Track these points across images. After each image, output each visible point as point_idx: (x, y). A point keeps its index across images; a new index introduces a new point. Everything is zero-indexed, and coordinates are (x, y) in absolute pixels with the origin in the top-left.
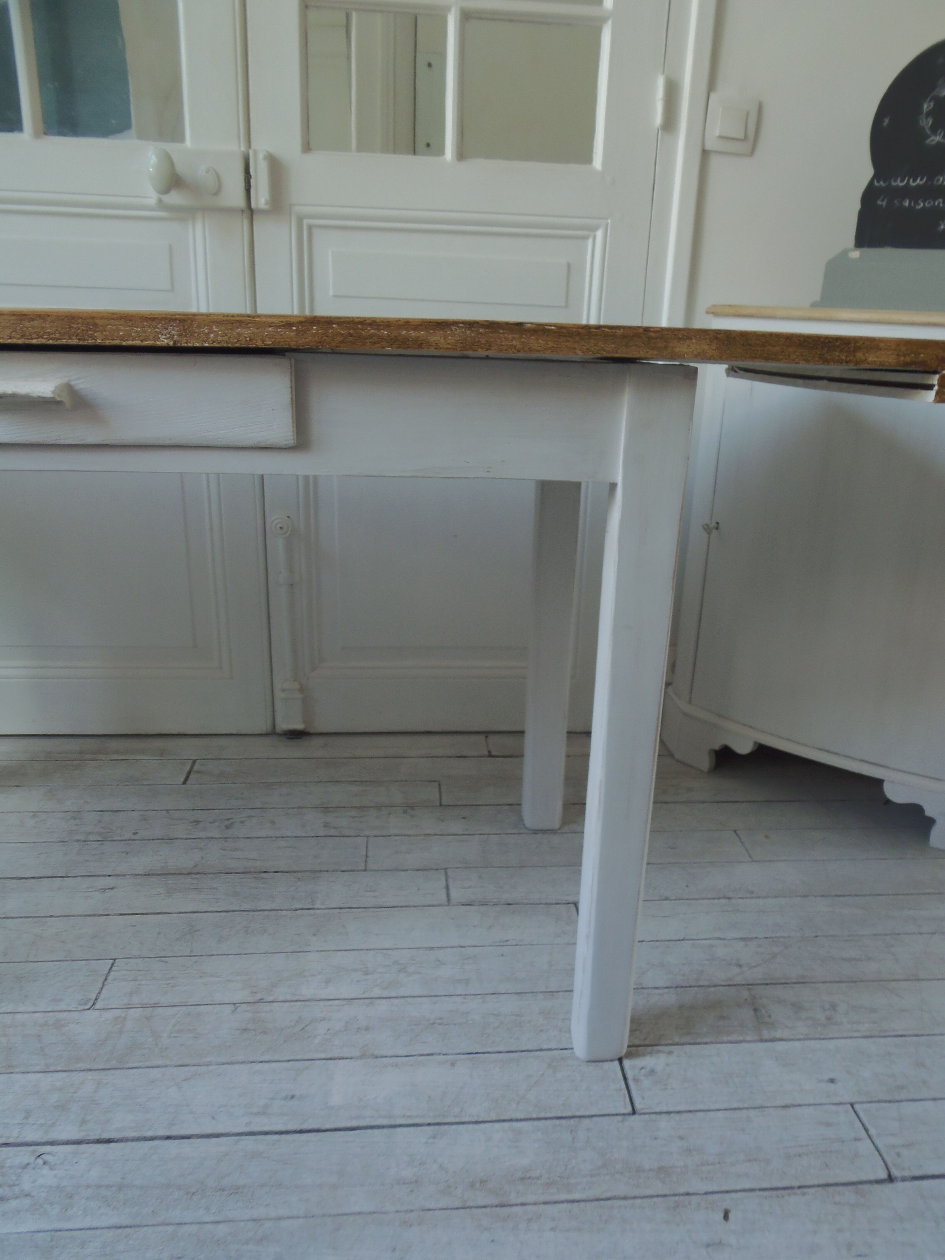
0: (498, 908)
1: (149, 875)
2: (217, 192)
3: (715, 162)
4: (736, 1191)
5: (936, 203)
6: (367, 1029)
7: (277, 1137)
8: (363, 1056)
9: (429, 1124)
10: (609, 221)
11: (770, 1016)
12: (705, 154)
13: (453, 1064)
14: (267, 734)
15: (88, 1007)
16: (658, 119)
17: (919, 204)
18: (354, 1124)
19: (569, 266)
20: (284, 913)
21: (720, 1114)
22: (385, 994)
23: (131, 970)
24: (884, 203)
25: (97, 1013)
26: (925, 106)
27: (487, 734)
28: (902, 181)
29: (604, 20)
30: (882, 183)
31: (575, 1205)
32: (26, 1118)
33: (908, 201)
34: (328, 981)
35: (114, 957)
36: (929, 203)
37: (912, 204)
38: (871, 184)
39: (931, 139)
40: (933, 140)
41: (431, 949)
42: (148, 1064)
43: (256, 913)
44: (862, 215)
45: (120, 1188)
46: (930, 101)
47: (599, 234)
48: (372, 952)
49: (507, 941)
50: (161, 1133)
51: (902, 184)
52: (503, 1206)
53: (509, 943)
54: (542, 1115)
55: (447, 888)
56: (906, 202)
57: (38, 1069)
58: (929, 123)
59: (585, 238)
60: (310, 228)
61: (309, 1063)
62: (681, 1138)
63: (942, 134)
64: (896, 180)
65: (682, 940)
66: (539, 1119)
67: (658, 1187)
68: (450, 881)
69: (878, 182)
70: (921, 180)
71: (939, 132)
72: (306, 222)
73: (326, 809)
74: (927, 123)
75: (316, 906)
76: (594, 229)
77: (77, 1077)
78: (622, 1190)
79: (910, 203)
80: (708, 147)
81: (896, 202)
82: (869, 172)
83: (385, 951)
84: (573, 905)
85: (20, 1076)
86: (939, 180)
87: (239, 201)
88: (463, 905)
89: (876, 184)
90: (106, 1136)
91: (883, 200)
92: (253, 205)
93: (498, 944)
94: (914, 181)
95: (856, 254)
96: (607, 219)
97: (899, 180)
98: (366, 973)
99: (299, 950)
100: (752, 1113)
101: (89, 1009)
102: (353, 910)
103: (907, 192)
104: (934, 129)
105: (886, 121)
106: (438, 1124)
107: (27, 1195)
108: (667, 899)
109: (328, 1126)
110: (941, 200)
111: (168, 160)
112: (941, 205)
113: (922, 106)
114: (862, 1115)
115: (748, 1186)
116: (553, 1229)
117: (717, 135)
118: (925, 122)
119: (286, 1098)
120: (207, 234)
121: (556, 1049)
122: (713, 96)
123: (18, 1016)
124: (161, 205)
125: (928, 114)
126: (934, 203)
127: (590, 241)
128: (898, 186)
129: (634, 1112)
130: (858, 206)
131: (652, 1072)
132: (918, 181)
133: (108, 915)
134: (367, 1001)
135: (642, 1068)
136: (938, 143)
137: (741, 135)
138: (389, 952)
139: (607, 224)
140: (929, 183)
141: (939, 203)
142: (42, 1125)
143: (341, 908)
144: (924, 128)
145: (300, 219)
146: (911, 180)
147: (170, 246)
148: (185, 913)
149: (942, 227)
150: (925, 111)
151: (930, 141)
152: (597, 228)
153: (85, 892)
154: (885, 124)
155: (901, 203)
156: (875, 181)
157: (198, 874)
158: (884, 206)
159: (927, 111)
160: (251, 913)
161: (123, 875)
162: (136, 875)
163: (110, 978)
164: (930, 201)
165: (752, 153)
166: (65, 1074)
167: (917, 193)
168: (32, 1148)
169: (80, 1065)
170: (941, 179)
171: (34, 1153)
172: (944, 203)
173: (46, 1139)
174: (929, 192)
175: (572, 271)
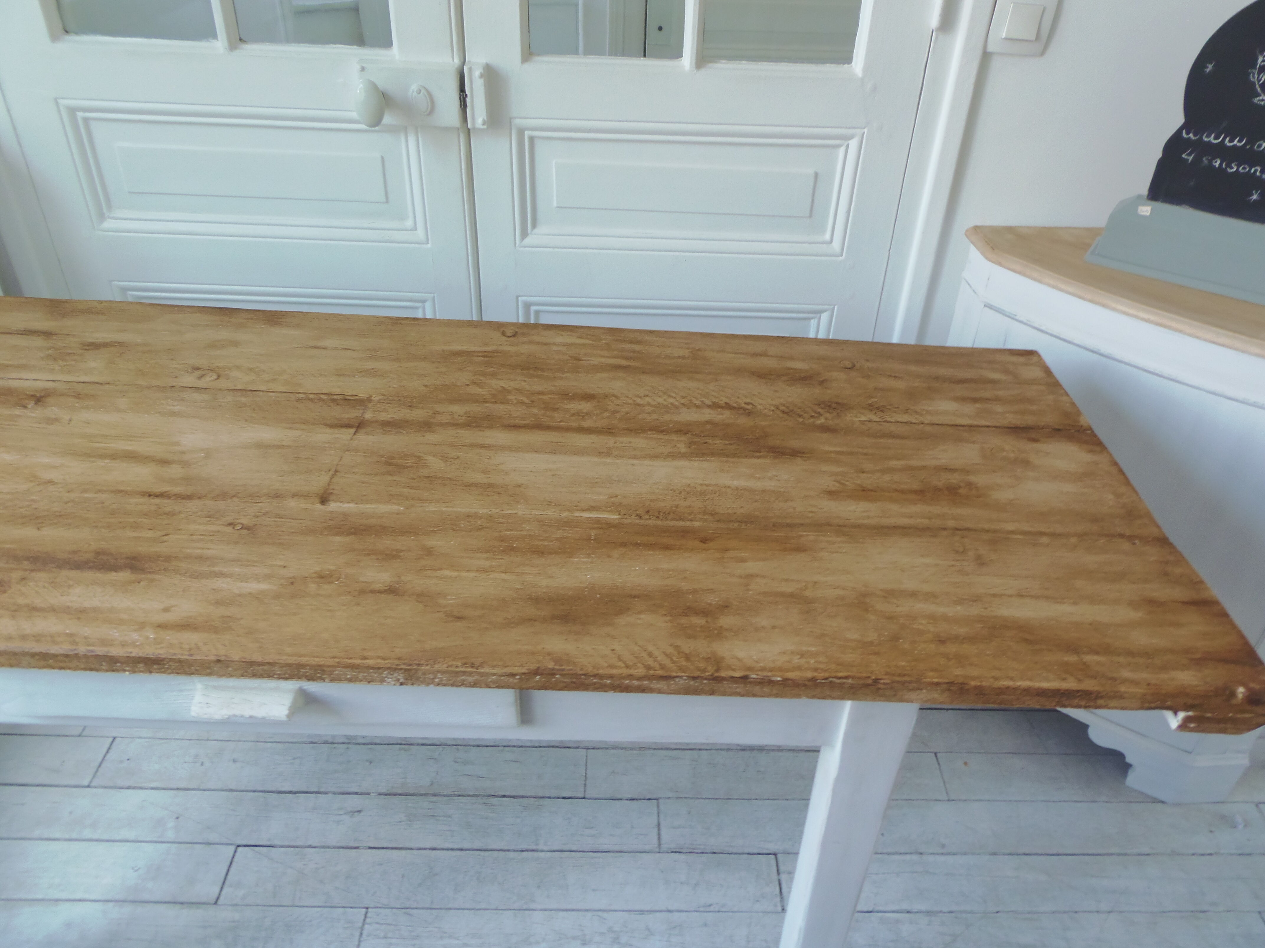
0: (704, 857)
2: (431, 113)
3: (996, 64)
5: (1253, 171)
10: (866, 130)
12: (986, 57)
16: (934, 20)
17: (1232, 168)
19: (816, 176)
20: (512, 854)
23: (382, 924)
24: (1191, 158)
26: (1260, 59)
28: (1215, 138)
30: (1191, 135)
33: (1219, 162)
35: (366, 906)
36: (1244, 168)
37: (1224, 166)
38: (1179, 132)
39: (1261, 98)
40: (1262, 100)
41: (642, 912)
43: (487, 853)
44: (1161, 164)
47: (853, 144)
48: (589, 914)
49: (710, 905)
51: (1216, 141)
53: (712, 909)
55: (659, 825)
56: (1216, 162)
58: (1261, 79)
59: (839, 146)
64: (1208, 136)
65: (871, 912)
68: (662, 816)
69: (1188, 133)
70: (1240, 141)
72: (527, 135)
74: (1258, 79)
75: (541, 847)
76: (848, 138)
79: (1221, 164)
80: (990, 49)
81: (1205, 160)
82: (1177, 119)
83: (600, 913)
86: (1260, 146)
87: (454, 120)
88: (672, 852)
89: (1185, 135)
91: (1189, 155)
92: (470, 125)
93: (701, 909)
95: (1146, 210)
96: (864, 128)
97: (1213, 135)
99: (525, 907)
102: (573, 853)
103: (1220, 151)
105: (1210, 67)
110: (1259, 169)
112: (1258, 174)
113: (1257, 59)
117: (1004, 37)
118: (1256, 76)
120: (420, 143)
126: (1250, 170)
127: (842, 150)
128: (1210, 143)
130: (1159, 155)
132: (1236, 142)
133: (358, 848)
137: (1033, 37)
138: (605, 915)
139: (864, 133)
140: (1248, 147)
141: (1256, 171)
143: (562, 851)
144: (1253, 84)
145: (521, 132)
146: (1228, 139)
147: (382, 158)
148: (425, 849)
149: (1255, 197)
150: (1258, 66)
151: (1259, 100)
152: (851, 137)
153: (336, 815)
154: (1208, 70)
155: (1210, 161)
156: (1184, 131)
157: (435, 795)
158: (1190, 161)
159: (1260, 66)
160: (482, 853)
161: (369, 794)
162: (380, 794)
163: (365, 933)
164: (1246, 166)
165: (1042, 55)
167: (1232, 155)
170: (1264, 145)
172: (1262, 172)
174: (1246, 156)
175: (819, 181)
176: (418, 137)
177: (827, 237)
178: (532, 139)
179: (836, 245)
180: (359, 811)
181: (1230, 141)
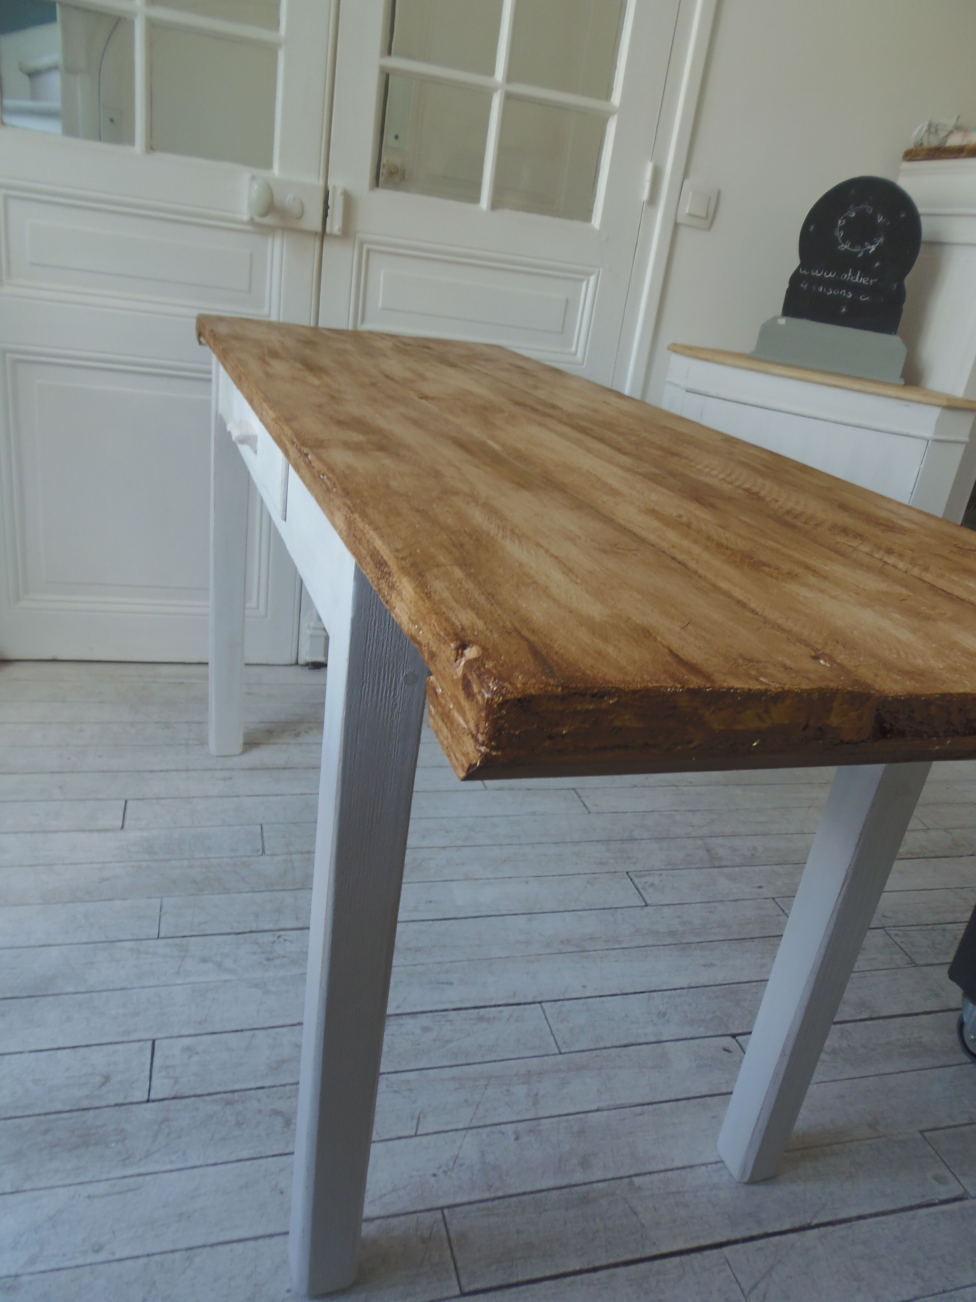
0: (522, 791)
2: (301, 216)
3: (683, 233)
4: (715, 941)
5: (841, 293)
6: (463, 864)
7: (431, 922)
8: (466, 879)
9: (524, 914)
10: (601, 270)
11: (717, 854)
12: (676, 225)
13: (527, 882)
14: (291, 665)
16: (645, 196)
17: (829, 292)
18: (478, 914)
19: (567, 301)
21: (698, 905)
22: (465, 844)
25: (269, 857)
26: (839, 222)
28: (819, 272)
29: (612, 113)
30: (805, 272)
31: (625, 950)
32: (257, 917)
33: (821, 289)
34: (424, 837)
35: (259, 824)
36: (836, 292)
37: (825, 290)
38: (797, 271)
39: (842, 246)
41: (486, 817)
44: (789, 292)
46: (843, 219)
47: (592, 279)
49: (536, 812)
51: (819, 275)
52: (583, 951)
54: (592, 908)
56: (820, 288)
57: (246, 890)
58: (841, 234)
59: (583, 280)
60: (368, 251)
61: (432, 883)
62: (679, 917)
63: (849, 244)
64: (815, 272)
66: (591, 910)
67: (670, 940)
69: (803, 270)
70: (832, 274)
71: (847, 242)
72: (366, 247)
74: (840, 234)
76: (589, 274)
77: (278, 894)
78: (650, 942)
79: (823, 289)
80: (679, 221)
81: (814, 288)
84: (572, 791)
85: (236, 894)
86: (844, 276)
87: (318, 227)
88: (496, 789)
89: (801, 271)
91: (805, 284)
92: (328, 230)
93: (530, 814)
94: (828, 274)
95: (783, 321)
96: (600, 268)
97: (817, 271)
98: (447, 832)
100: (717, 904)
101: (262, 855)
103: (821, 281)
104: (844, 240)
105: (812, 228)
106: (529, 914)
107: (284, 957)
108: (635, 786)
109: (460, 916)
110: (844, 291)
111: (269, 190)
112: (844, 295)
113: (837, 222)
114: (779, 903)
115: (721, 938)
116: (617, 961)
117: (686, 213)
118: (838, 233)
119: (427, 902)
120: (284, 249)
121: (589, 874)
122: (686, 182)
124: (252, 222)
125: (841, 228)
126: (840, 292)
127: (585, 284)
128: (815, 276)
129: (647, 906)
130: (787, 286)
131: (652, 885)
132: (830, 275)
133: (238, 796)
134: (456, 848)
135: (646, 883)
136: (846, 249)
137: (704, 215)
138: (458, 819)
139: (599, 272)
140: (837, 278)
141: (843, 293)
142: (270, 921)
144: (837, 238)
145: (362, 244)
146: (825, 274)
147: (252, 256)
149: (844, 310)
150: (838, 226)
151: (841, 247)
152: (592, 274)
153: (210, 781)
154: (811, 229)
155: (817, 288)
156: (800, 269)
158: (805, 288)
159: (840, 226)
161: (233, 770)
162: (244, 769)
163: (265, 837)
164: (837, 290)
165: (710, 228)
166: (268, 893)
167: (828, 284)
168: (271, 933)
169: (275, 888)
170: (846, 276)
171: (274, 935)
172: (847, 293)
173: (277, 928)
174: (837, 284)
175: (569, 306)
176: (283, 238)
177: (574, 349)
179: (579, 356)
180: (230, 779)
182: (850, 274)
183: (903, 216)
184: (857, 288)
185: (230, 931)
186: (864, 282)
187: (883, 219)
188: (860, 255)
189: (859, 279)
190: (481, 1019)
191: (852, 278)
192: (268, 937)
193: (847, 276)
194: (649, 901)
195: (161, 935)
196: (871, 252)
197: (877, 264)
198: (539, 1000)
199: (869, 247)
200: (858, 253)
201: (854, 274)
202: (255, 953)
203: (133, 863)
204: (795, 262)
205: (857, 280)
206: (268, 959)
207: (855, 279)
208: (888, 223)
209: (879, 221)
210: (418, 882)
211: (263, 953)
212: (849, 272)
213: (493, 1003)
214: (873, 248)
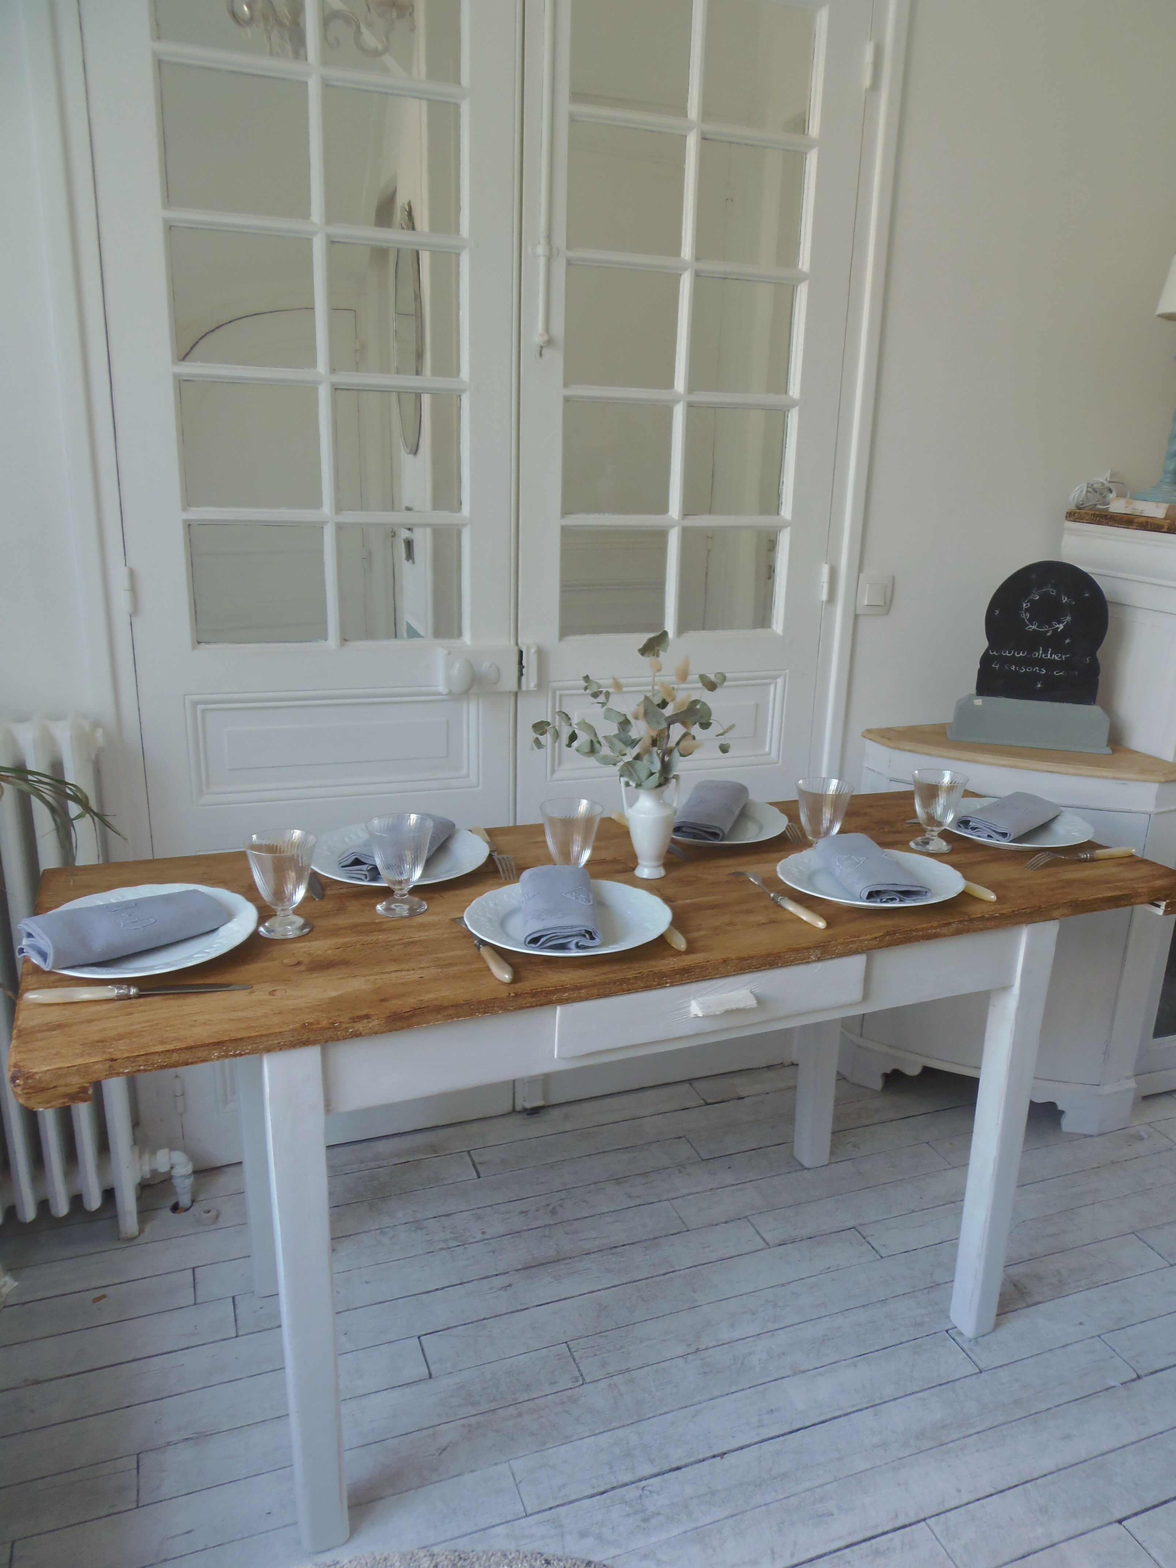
0: (806, 1243)
1: (526, 1268)
2: (498, 678)
3: (864, 622)
5: (1035, 670)
6: (784, 1353)
8: (795, 1373)
9: (867, 1408)
10: (788, 671)
11: (1025, 1288)
12: (856, 616)
14: (511, 1114)
15: (581, 1383)
16: (824, 597)
17: (1023, 670)
18: (824, 1418)
19: (757, 705)
20: (658, 1279)
21: (1030, 1360)
22: (778, 1326)
23: (586, 1348)
24: (997, 667)
25: (591, 1386)
26: (1024, 605)
27: (690, 1081)
28: (1009, 653)
29: (783, 526)
30: (995, 653)
31: (981, 1434)
32: (611, 1467)
34: (732, 1325)
35: (564, 1341)
36: (1029, 669)
37: (1018, 669)
38: (986, 652)
39: (1029, 627)
40: (1031, 628)
41: (783, 1285)
42: (659, 1412)
43: (637, 1283)
44: (980, 672)
45: (713, 1494)
46: (1027, 603)
47: (780, 681)
48: (745, 1297)
50: (708, 1455)
51: (1010, 655)
52: (942, 1445)
53: (831, 1269)
54: (930, 1385)
55: (758, 1233)
56: (1013, 667)
57: (587, 1434)
58: (1027, 617)
59: (770, 684)
61: (765, 1386)
62: (1017, 1380)
63: (1037, 624)
64: (1005, 652)
66: (929, 1388)
67: (1019, 1413)
68: (756, 1226)
69: (992, 652)
70: (1023, 653)
71: (1034, 623)
72: (558, 693)
73: (618, 1181)
74: (1025, 616)
75: (676, 1269)
76: (775, 677)
77: (620, 1432)
78: (1001, 1419)
79: (1015, 668)
80: (858, 613)
81: (1006, 667)
82: (986, 644)
83: (752, 1294)
84: (854, 1229)
85: (579, 1442)
86: (1035, 655)
87: (511, 685)
88: (779, 1245)
90: (674, 1466)
91: (996, 665)
92: (523, 687)
93: (824, 1272)
95: (978, 702)
96: (786, 669)
97: (1007, 652)
98: (753, 1313)
99: (692, 1306)
100: (1047, 1355)
101: (583, 1384)
102: (706, 1265)
103: (1012, 660)
104: (1031, 621)
105: (997, 612)
106: (873, 1406)
107: (659, 1514)
108: (913, 1211)
109: (807, 1424)
111: (469, 665)
112: (1037, 672)
113: (1021, 606)
114: (1107, 1341)
115: (1067, 1399)
117: (865, 604)
119: (768, 1412)
120: (480, 708)
121: (911, 1340)
122: (861, 576)
123: (537, 1401)
124: (451, 693)
125: (1027, 610)
126: (1033, 669)
127: (772, 688)
128: (1006, 656)
129: (981, 1371)
130: (978, 667)
132: (1021, 654)
133: (527, 1309)
134: (770, 1334)
136: (1034, 630)
137: (883, 604)
138: (756, 1294)
139: (786, 674)
140: (1029, 656)
141: (1037, 669)
142: (626, 1470)
143: (695, 1266)
144: (1024, 620)
145: (554, 692)
146: (1016, 653)
147: (448, 722)
148: (585, 1294)
149: (1039, 686)
150: (1024, 608)
152: (778, 677)
153: (491, 1293)
154: (996, 614)
155: (1009, 667)
156: (990, 651)
157: (564, 1259)
160: (634, 1284)
161: (508, 1273)
162: (517, 1270)
163: (576, 1357)
164: (1031, 667)
165: (888, 614)
166: (609, 1433)
167: (1021, 662)
168: (633, 1486)
169: (614, 1425)
170: (1037, 654)
171: (637, 1488)
172: (1040, 670)
173: (637, 1478)
174: (1029, 662)
175: (759, 710)
176: (478, 702)
177: (767, 749)
178: (561, 696)
179: (774, 755)
180: (510, 1285)
181: (1018, 654)
182: (1041, 652)
183: (1087, 595)
184: (1050, 665)
185: (592, 1492)
186: (1056, 658)
187: (1068, 599)
188: (1048, 634)
189: (1051, 656)
190: (877, 1553)
191: (1043, 656)
192: (631, 1493)
193: (1039, 654)
194: (982, 1366)
195: (529, 1512)
196: (1059, 630)
197: (1068, 641)
198: (922, 1517)
199: (1058, 626)
200: (1047, 632)
201: (1045, 651)
202: (628, 1515)
203: (462, 1422)
204: (982, 644)
205: (1049, 655)
206: (645, 1520)
207: (1047, 656)
208: (1074, 603)
209: (1064, 601)
210: (750, 1388)
211: (636, 1513)
212: (1040, 650)
213: (880, 1531)
214: (1061, 627)
